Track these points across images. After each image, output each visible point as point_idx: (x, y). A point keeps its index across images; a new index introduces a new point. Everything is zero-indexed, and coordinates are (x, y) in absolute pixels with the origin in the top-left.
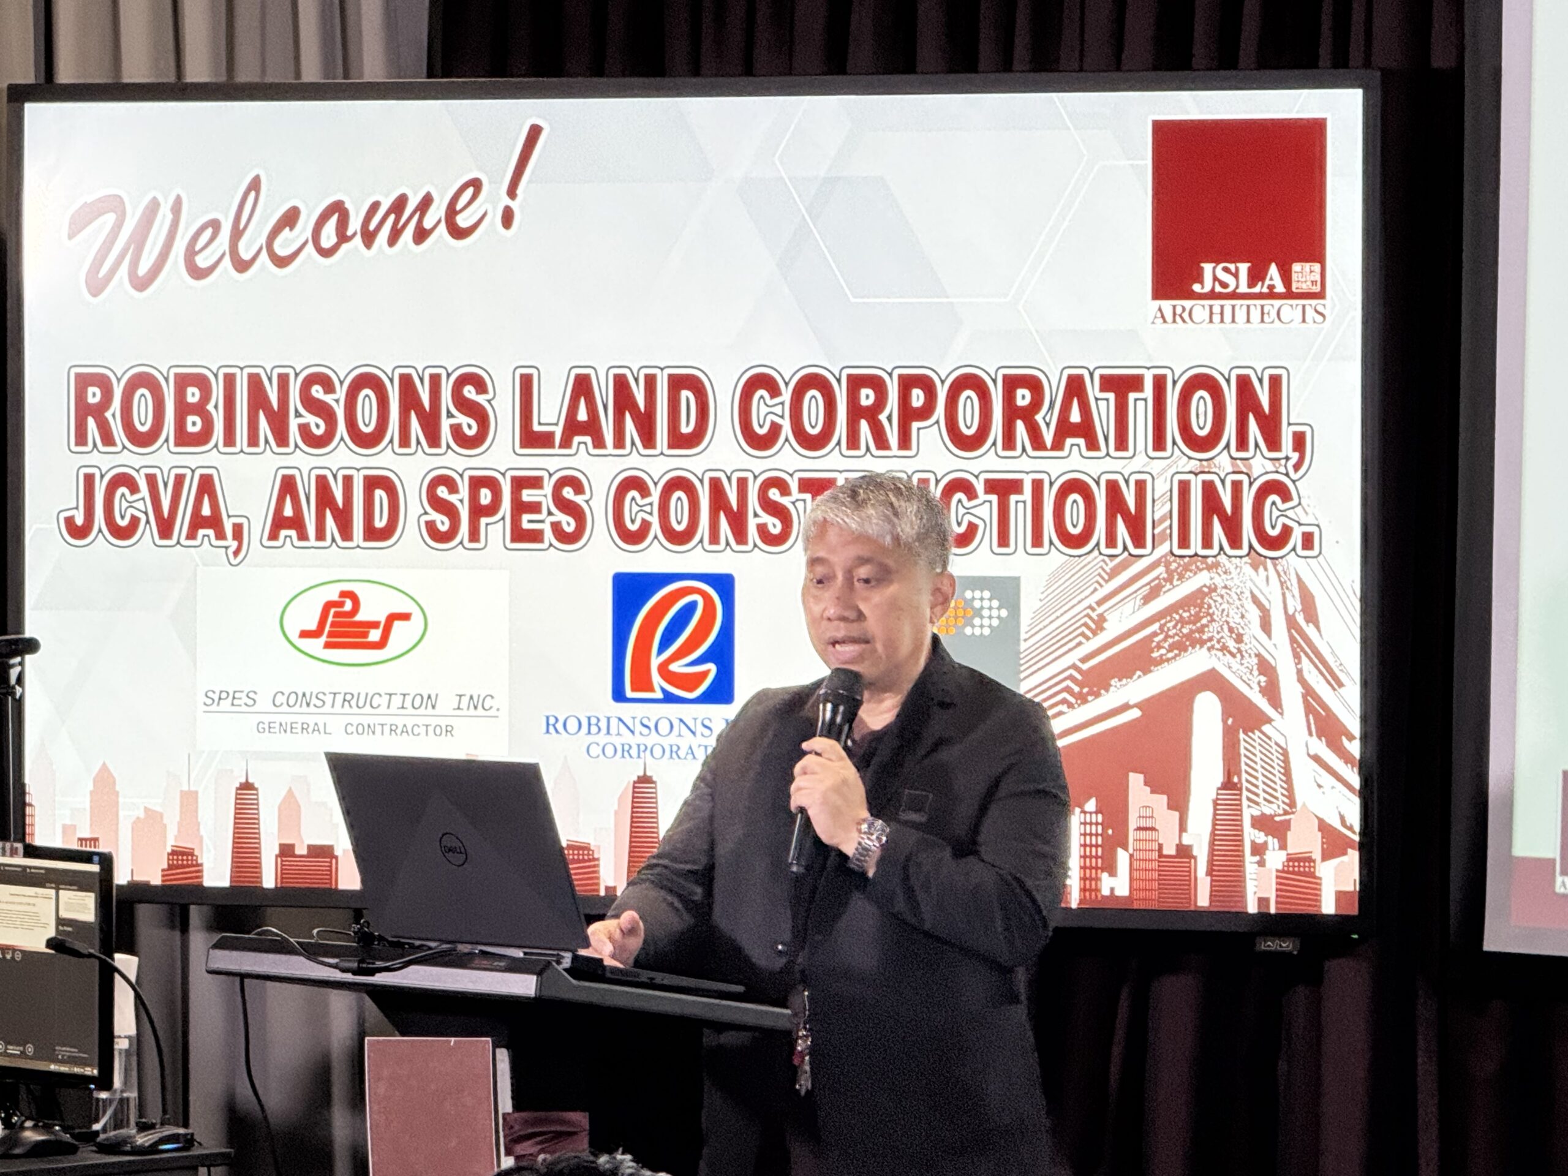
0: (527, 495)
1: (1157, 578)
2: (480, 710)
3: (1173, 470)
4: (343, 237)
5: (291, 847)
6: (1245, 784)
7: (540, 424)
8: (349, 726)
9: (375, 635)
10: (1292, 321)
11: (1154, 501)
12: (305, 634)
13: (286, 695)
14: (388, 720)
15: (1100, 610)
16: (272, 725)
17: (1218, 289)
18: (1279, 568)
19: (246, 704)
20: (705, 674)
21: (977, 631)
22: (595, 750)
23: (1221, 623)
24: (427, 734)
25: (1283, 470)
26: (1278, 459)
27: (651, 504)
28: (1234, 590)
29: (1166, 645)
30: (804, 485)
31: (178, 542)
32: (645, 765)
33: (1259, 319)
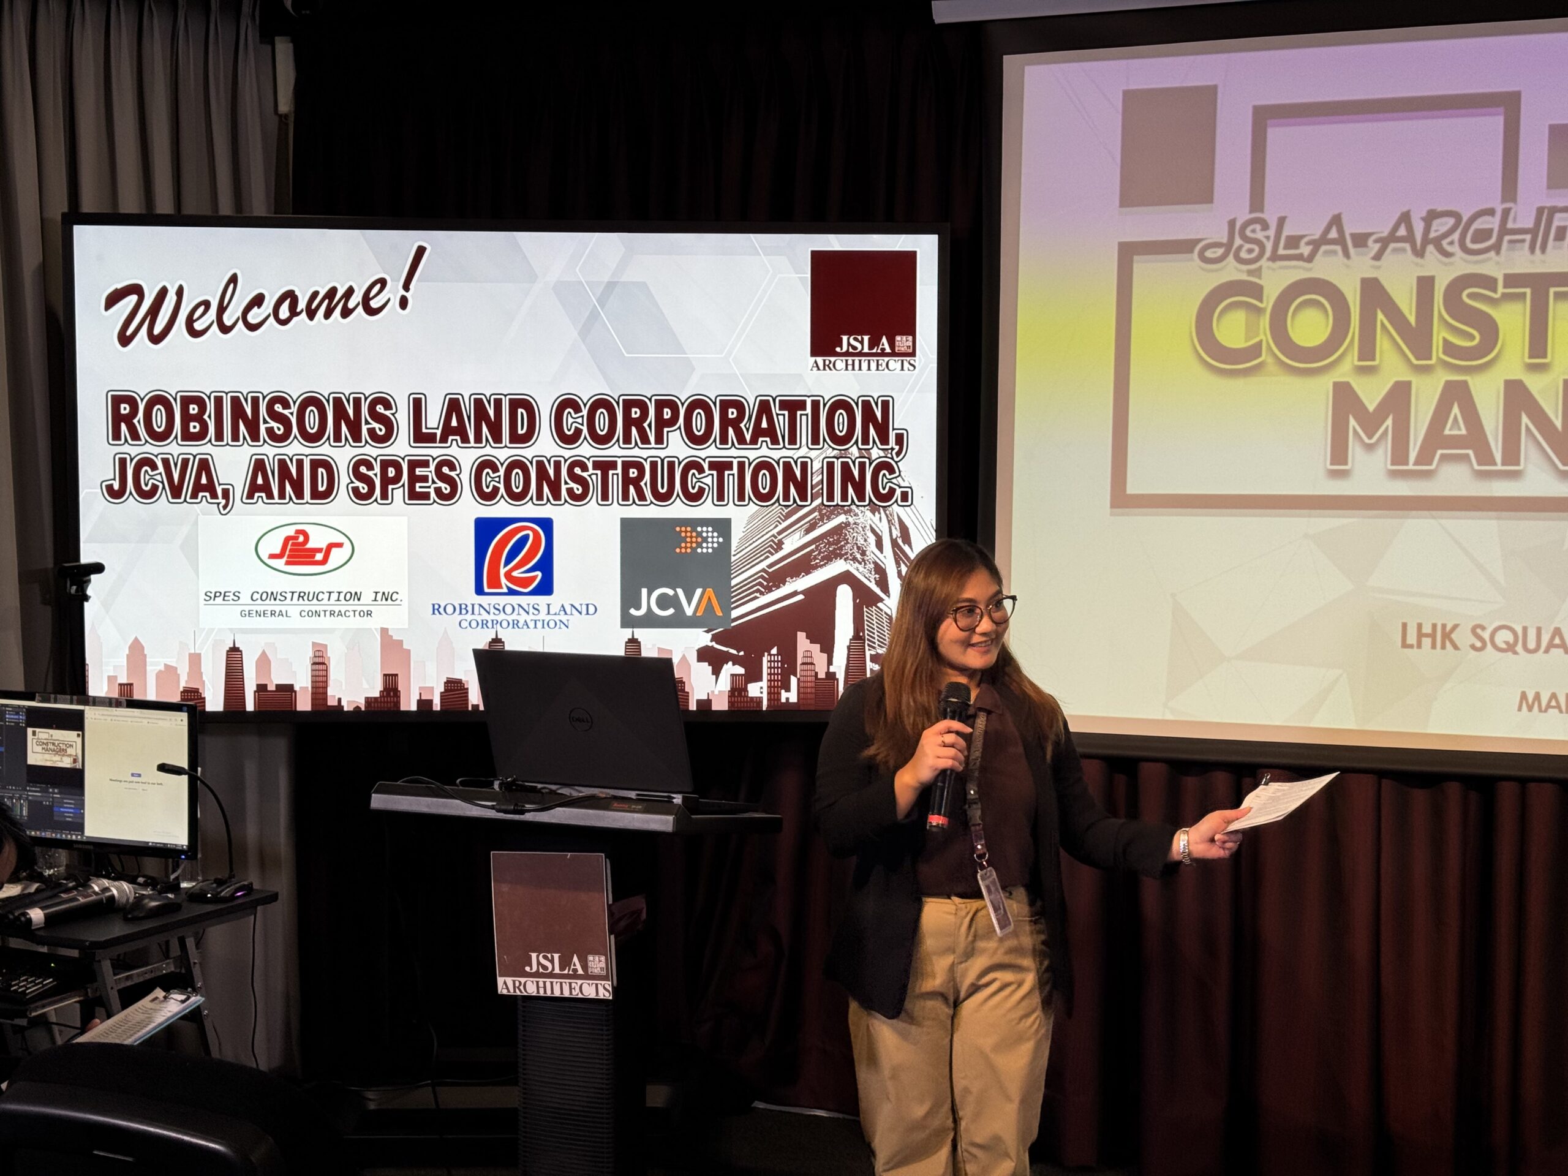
0: (419, 471)
1: (814, 518)
2: (390, 602)
3: (824, 456)
4: (294, 312)
5: (266, 686)
6: (867, 637)
7: (426, 428)
8: (303, 612)
9: (319, 557)
10: (895, 369)
11: (812, 474)
12: (273, 556)
13: (260, 593)
14: (329, 608)
15: (780, 537)
16: (251, 612)
17: (851, 350)
18: (888, 512)
19: (233, 600)
20: (535, 578)
21: (705, 550)
22: (465, 624)
23: (853, 544)
24: (355, 616)
25: (889, 456)
26: (887, 449)
27: (499, 477)
28: (860, 525)
29: (820, 557)
30: (597, 465)
31: (185, 500)
32: (497, 632)
33: (875, 368)
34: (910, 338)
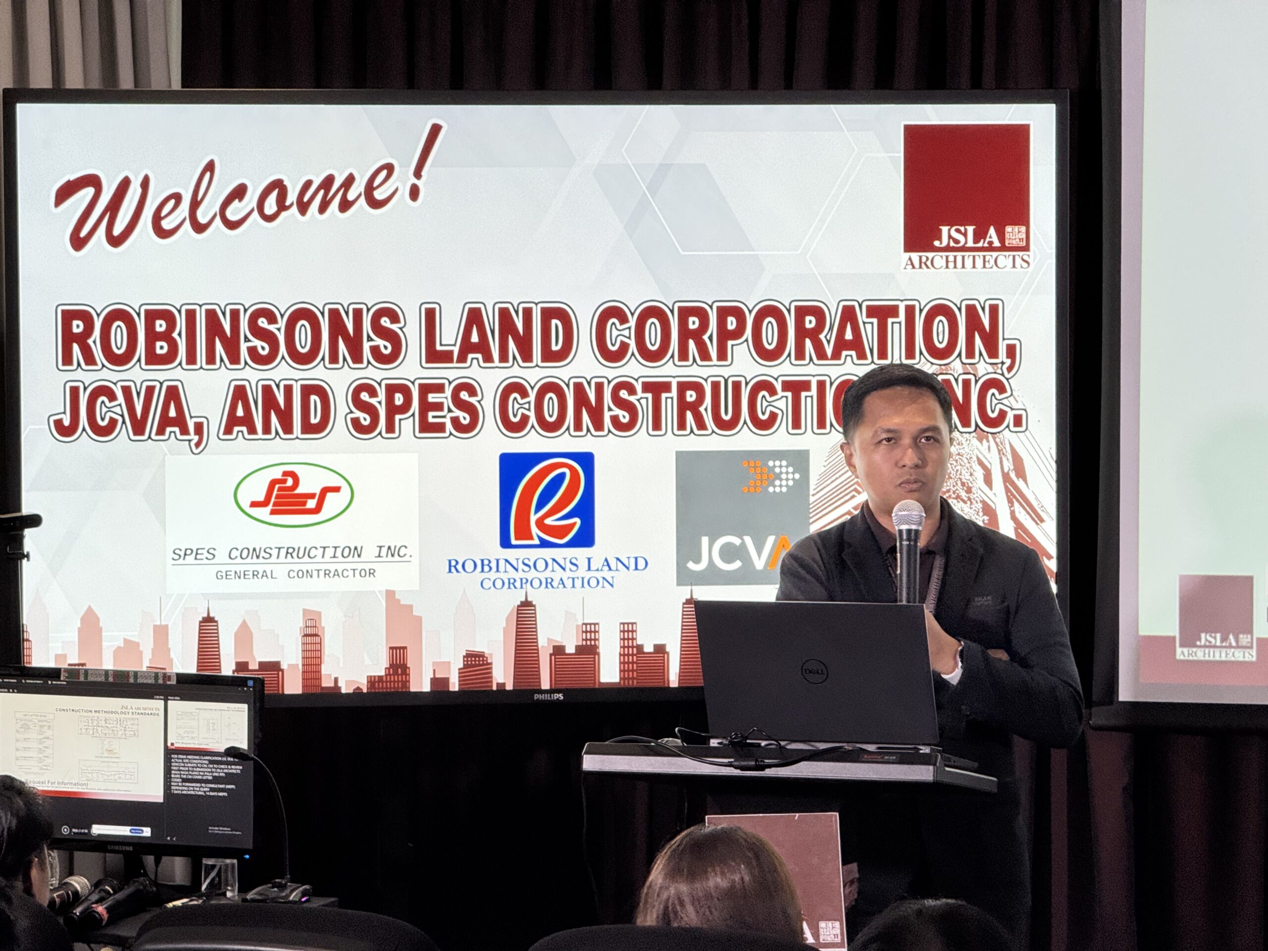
0: (432, 398)
2: (396, 558)
4: (282, 206)
5: (247, 664)
7: (441, 345)
8: (291, 572)
9: (311, 504)
10: (1006, 266)
12: (254, 504)
13: (240, 550)
14: (323, 567)
16: (228, 573)
18: (998, 440)
19: (207, 558)
20: (574, 524)
21: (778, 490)
22: (487, 584)
23: (956, 480)
24: (354, 576)
25: (999, 371)
26: (996, 364)
27: (529, 403)
28: (965, 456)
30: (647, 387)
31: (150, 437)
32: (526, 593)
33: (982, 265)
34: (1023, 229)
